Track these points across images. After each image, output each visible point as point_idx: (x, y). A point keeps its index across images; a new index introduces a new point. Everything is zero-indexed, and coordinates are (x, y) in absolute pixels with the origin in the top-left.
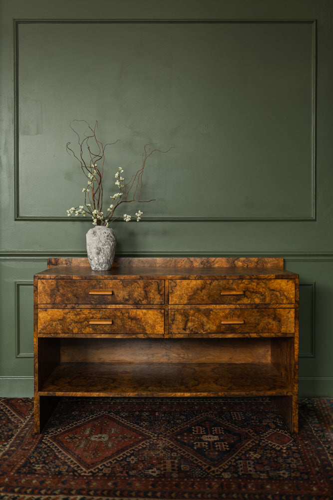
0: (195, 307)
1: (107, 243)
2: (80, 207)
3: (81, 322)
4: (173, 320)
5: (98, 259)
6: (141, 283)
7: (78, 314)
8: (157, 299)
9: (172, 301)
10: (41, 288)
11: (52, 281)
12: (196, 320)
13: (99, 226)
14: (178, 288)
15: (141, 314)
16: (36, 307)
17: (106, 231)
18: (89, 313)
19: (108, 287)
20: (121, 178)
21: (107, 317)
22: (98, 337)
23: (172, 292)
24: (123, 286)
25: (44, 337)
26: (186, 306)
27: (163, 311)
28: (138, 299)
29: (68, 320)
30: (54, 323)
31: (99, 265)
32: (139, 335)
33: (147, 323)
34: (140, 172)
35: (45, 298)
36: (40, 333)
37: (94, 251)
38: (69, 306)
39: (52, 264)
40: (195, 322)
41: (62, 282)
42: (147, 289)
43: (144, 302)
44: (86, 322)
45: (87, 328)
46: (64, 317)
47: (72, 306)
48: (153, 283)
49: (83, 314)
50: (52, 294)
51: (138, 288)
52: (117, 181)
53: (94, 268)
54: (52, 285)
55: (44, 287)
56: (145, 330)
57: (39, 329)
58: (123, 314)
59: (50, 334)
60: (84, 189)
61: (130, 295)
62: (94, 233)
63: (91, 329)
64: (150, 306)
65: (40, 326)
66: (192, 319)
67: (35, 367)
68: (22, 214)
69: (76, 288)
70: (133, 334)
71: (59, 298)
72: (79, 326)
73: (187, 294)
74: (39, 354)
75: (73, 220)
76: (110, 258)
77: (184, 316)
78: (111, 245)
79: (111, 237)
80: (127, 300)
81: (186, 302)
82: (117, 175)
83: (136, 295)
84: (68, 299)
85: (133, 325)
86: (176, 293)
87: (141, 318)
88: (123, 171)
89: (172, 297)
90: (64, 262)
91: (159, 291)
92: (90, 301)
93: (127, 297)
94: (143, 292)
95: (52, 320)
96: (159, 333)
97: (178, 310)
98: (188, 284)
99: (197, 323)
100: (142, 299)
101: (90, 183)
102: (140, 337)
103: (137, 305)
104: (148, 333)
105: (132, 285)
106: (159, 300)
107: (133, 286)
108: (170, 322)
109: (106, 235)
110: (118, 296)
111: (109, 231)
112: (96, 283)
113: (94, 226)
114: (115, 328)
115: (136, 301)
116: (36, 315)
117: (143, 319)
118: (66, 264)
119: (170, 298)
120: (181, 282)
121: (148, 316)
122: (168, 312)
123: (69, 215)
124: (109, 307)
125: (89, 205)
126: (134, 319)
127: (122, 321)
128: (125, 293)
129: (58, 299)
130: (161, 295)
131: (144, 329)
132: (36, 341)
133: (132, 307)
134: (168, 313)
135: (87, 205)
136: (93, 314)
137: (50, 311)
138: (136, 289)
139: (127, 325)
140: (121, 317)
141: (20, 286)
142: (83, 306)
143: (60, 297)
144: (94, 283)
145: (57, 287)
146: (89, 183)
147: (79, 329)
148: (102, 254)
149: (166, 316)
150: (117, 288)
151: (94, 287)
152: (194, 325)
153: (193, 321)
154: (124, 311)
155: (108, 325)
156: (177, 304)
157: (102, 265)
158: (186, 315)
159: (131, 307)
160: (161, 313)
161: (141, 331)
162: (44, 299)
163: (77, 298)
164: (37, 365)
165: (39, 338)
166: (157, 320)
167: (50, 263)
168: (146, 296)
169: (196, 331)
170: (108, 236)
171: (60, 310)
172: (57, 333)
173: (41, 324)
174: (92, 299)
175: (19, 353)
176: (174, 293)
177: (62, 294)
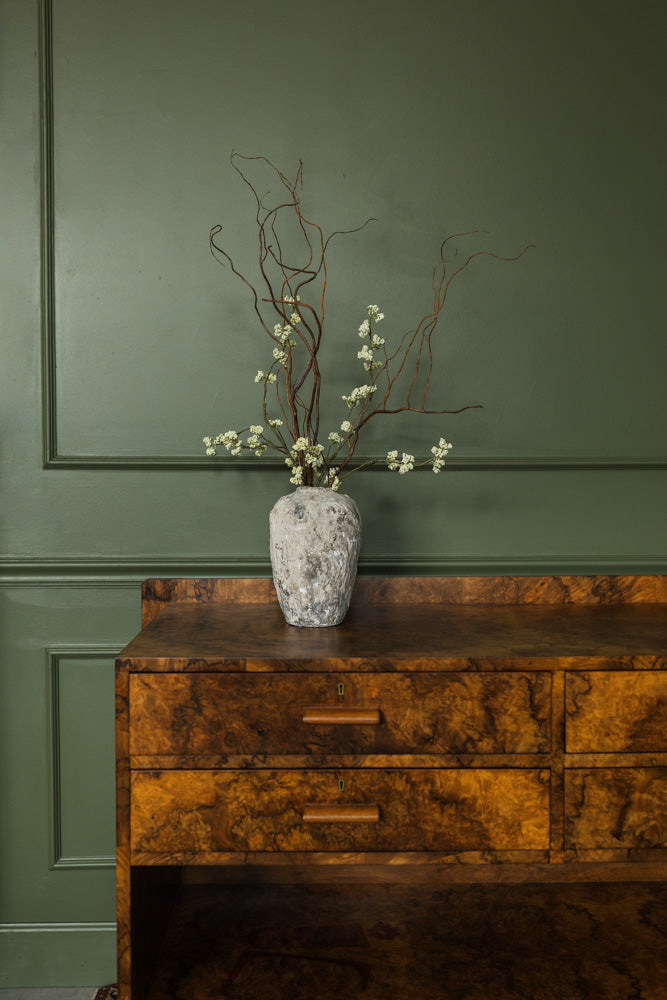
0: (651, 760)
1: (338, 542)
2: (253, 428)
3: (276, 814)
4: (580, 804)
5: (311, 593)
6: (475, 684)
7: (266, 788)
8: (527, 736)
9: (575, 742)
10: (141, 701)
11: (177, 680)
12: (656, 801)
13: (310, 489)
14: (594, 697)
15: (475, 786)
16: (124, 765)
17: (335, 504)
18: (301, 783)
19: (365, 696)
20: (376, 339)
21: (359, 797)
22: (331, 862)
23: (577, 713)
24: (415, 691)
25: (151, 863)
26: (622, 757)
27: (545, 775)
28: (464, 737)
29: (232, 807)
30: (186, 819)
31: (313, 609)
32: (465, 853)
33: (493, 815)
34: (425, 324)
35: (155, 735)
36: (138, 851)
37: (298, 566)
38: (233, 761)
39: (156, 598)
40: (652, 811)
41: (209, 682)
42: (495, 703)
43: (486, 745)
44: (292, 813)
45: (296, 833)
46: (218, 798)
47: (245, 761)
48: (513, 682)
49: (282, 785)
50: (179, 721)
51: (463, 698)
52: (365, 347)
53: (296, 618)
54: (177, 692)
55: (151, 700)
56: (489, 839)
57: (135, 839)
58: (414, 785)
59: (171, 853)
60: (260, 374)
61: (438, 721)
62: (299, 510)
63: (307, 837)
64: (503, 760)
65: (137, 830)
66: (640, 799)
67: (122, 961)
68: (63, 450)
69: (257, 700)
70: (447, 852)
71: (202, 736)
72: (268, 825)
73: (625, 720)
74: (133, 920)
75: (220, 464)
76: (346, 588)
77: (615, 792)
78: (350, 546)
79: (350, 522)
80: (426, 741)
81: (620, 744)
82: (364, 327)
83: (456, 722)
84: (231, 739)
85: (446, 821)
86: (589, 716)
87: (475, 799)
88: (382, 316)
89: (575, 727)
90: (191, 592)
91: (534, 709)
92: (304, 745)
93: (427, 731)
94: (479, 713)
95: (178, 808)
96: (533, 846)
97: (594, 770)
98: (629, 687)
99: (657, 812)
100: (476, 737)
101: (282, 354)
102: (471, 861)
103: (462, 755)
104: (498, 847)
105: (444, 688)
106: (532, 740)
107: (447, 693)
108: (570, 810)
109: (336, 516)
110: (397, 727)
111: (342, 504)
112: (323, 683)
113: (293, 488)
114: (388, 831)
115: (458, 743)
116: (124, 793)
117: (480, 801)
118: (198, 596)
119: (570, 732)
120: (607, 678)
121: (495, 791)
122: (561, 777)
123: (210, 452)
124: (367, 762)
125: (279, 422)
126: (449, 801)
127: (409, 807)
128: (420, 716)
129: (199, 738)
130: (540, 722)
131: (484, 835)
132: (123, 876)
133: (444, 764)
134: (563, 780)
135: (272, 423)
136: (314, 787)
137: (171, 779)
138: (458, 701)
139: (426, 822)
140: (407, 796)
141: (62, 662)
142: (280, 761)
143: (205, 730)
144: (318, 683)
145: (195, 698)
146: (278, 353)
147: (267, 836)
148: (322, 577)
149: (555, 790)
150: (393, 699)
151: (317, 699)
152: (647, 820)
153: (645, 806)
154: (416, 776)
155: (365, 822)
156: (592, 752)
157: (322, 611)
158: (622, 789)
159: (439, 762)
160: (540, 781)
161: (473, 840)
162: (150, 739)
163: (260, 733)
164: (128, 957)
165: (134, 869)
166: (527, 804)
167: (148, 592)
168: (490, 726)
169: (656, 840)
170: (340, 520)
171: (206, 775)
172: (194, 852)
173: (142, 822)
174: (311, 739)
175: (58, 855)
176: (584, 715)
177: (211, 722)
